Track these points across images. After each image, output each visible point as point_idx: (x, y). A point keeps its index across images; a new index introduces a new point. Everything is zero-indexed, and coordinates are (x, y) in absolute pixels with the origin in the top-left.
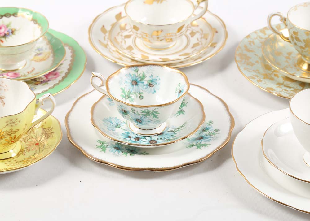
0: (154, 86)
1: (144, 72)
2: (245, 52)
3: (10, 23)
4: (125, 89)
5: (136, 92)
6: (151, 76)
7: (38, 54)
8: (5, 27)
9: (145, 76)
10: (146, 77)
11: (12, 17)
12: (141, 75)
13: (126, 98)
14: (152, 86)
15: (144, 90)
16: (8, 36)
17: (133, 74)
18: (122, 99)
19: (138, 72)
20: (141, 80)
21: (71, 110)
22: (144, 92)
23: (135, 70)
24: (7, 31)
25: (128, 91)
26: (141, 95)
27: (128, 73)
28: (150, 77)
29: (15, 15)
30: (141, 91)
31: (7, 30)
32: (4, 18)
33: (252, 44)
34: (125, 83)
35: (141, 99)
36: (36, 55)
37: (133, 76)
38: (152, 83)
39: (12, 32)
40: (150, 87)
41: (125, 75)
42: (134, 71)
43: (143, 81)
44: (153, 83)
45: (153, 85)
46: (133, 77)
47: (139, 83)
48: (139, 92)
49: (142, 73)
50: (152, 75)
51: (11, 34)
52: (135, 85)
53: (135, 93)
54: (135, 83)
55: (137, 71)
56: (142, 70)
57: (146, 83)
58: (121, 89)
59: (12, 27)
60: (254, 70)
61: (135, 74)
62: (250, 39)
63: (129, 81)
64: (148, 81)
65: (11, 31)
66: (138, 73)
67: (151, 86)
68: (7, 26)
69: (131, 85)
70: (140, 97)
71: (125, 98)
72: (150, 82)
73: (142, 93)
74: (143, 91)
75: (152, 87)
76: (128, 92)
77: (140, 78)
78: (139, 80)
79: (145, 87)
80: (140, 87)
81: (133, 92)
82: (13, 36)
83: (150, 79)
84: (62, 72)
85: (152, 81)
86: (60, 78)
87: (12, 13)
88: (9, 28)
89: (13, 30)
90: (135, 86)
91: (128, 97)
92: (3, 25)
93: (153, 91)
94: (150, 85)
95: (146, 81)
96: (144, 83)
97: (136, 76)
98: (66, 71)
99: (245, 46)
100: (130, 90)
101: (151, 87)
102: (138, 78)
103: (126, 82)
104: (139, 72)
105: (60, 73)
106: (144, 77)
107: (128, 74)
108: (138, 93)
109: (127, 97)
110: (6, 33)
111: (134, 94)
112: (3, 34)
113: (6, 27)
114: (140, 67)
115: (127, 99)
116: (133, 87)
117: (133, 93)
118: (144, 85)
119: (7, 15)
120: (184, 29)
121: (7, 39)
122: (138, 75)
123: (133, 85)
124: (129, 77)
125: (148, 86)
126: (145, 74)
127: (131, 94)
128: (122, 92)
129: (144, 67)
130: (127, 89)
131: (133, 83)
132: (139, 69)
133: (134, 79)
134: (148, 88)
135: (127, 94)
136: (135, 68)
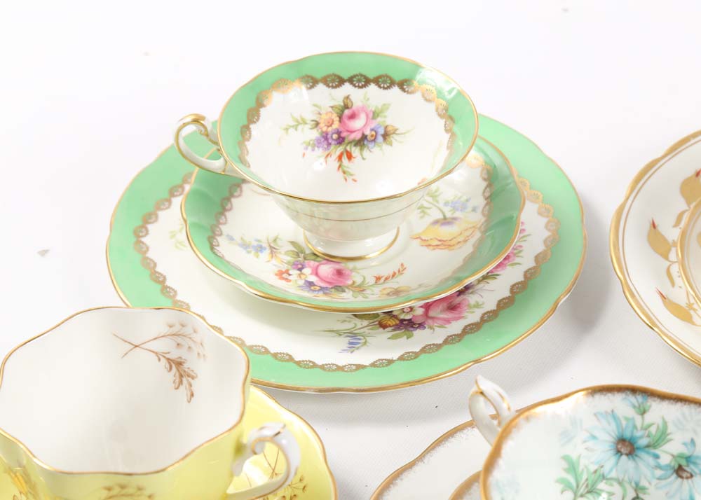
0: (694, 478)
1: (665, 423)
3: (386, 107)
4: (583, 462)
5: (626, 479)
6: (688, 440)
7: (445, 221)
8: (367, 116)
9: (669, 437)
10: (671, 440)
11: (396, 90)
12: (653, 430)
13: (579, 494)
14: (687, 478)
15: (655, 482)
16: (371, 145)
17: (627, 419)
18: (562, 492)
19: (646, 415)
20: (648, 446)
21: (410, 466)
22: (651, 489)
23: (637, 404)
24: (372, 130)
25: (592, 468)
26: (641, 496)
27: (609, 411)
28: (685, 444)
29: (403, 85)
30: (644, 483)
31: (373, 124)
32: (372, 87)
34: (585, 442)
36: (436, 222)
37: (624, 423)
38: (688, 466)
39: (386, 136)
40: (679, 480)
41: (595, 415)
42: (634, 407)
43: (652, 451)
44: (692, 466)
45: (692, 476)
46: (624, 426)
47: (642, 454)
48: (637, 484)
49: (660, 422)
50: (692, 440)
51: (380, 139)
52: (627, 455)
53: (620, 483)
54: (626, 446)
55: (643, 413)
56: (659, 412)
57: (665, 460)
58: (566, 458)
59: (389, 119)
61: (633, 419)
63: (606, 437)
64: (673, 456)
65: (381, 131)
66: (643, 419)
67: (685, 475)
68: (375, 115)
69: (613, 452)
71: (575, 494)
72: (683, 463)
73: (643, 489)
74: (650, 483)
75: (685, 480)
76: (595, 472)
77: (648, 436)
78: (643, 442)
79: (659, 473)
80: (642, 469)
81: (613, 474)
82: (385, 146)
83: (686, 452)
84: (477, 306)
85: (688, 459)
86: (456, 327)
87: (397, 78)
88: (379, 119)
89: (389, 129)
90: (624, 458)
91: (589, 492)
92: (363, 109)
94: (679, 471)
95: (666, 452)
96: (657, 457)
97: (635, 427)
98: (492, 306)
100: (602, 467)
101: (682, 477)
102: (641, 437)
103: (594, 437)
104: (650, 417)
105: (469, 306)
106: (662, 437)
107: (606, 412)
108: (633, 484)
109: (582, 490)
110: (368, 132)
111: (615, 484)
112: (357, 136)
113: (371, 115)
114: (658, 400)
115: (582, 496)
116: (619, 459)
117: (611, 479)
118: (658, 467)
119: (384, 81)
121: (366, 153)
122: (642, 424)
123: (619, 452)
124: (609, 424)
125: (672, 474)
126: (671, 429)
127: (604, 481)
128: (567, 471)
129: (672, 404)
130: (592, 463)
131: (619, 446)
132: (650, 406)
133: (627, 435)
134: (669, 477)
135: (587, 480)
136: (640, 398)
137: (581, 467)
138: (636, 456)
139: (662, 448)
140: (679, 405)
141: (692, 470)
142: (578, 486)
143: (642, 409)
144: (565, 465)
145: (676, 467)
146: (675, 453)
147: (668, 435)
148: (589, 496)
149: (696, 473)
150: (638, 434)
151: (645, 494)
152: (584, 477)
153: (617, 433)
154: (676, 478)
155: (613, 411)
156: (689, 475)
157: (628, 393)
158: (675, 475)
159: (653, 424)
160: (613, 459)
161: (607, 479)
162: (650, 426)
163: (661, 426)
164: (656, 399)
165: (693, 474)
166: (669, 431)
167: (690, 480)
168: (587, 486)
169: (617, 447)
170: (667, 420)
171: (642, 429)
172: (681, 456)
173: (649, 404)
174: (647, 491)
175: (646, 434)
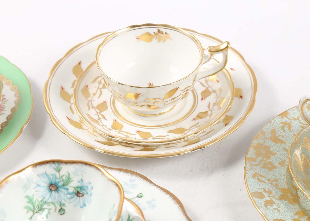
1: (69, 174)
2: (269, 143)
4: (35, 198)
5: (56, 201)
6: (80, 180)
9: (71, 180)
10: (72, 181)
12: (64, 178)
13: (35, 212)
14: (82, 196)
15: (68, 200)
17: (52, 175)
18: (27, 212)
19: (60, 172)
20: (63, 185)
22: (67, 204)
23: (56, 168)
25: (40, 199)
26: (63, 208)
28: (78, 182)
30: (63, 202)
33: (286, 128)
34: (35, 188)
35: (62, 214)
37: (51, 177)
38: (81, 191)
40: (78, 198)
41: (38, 175)
42: (55, 169)
43: (66, 187)
44: (83, 191)
46: (51, 178)
47: (61, 189)
48: (60, 203)
50: (82, 180)
52: (54, 191)
53: (53, 204)
54: (53, 187)
56: (65, 169)
57: (71, 190)
58: (27, 197)
60: (269, 180)
61: (55, 175)
62: (285, 119)
63: (44, 184)
64: (74, 188)
66: (59, 174)
67: (80, 195)
69: (48, 191)
70: (60, 211)
71: (33, 212)
72: (79, 190)
73: (64, 204)
74: (66, 202)
75: (81, 198)
76: (41, 201)
77: (63, 181)
78: (61, 184)
79: (69, 196)
80: (63, 195)
81: (50, 200)
83: (79, 185)
85: (81, 188)
90: (53, 192)
91: (39, 210)
93: (82, 204)
94: (78, 194)
95: (72, 187)
96: (67, 189)
97: (56, 178)
99: (273, 132)
100: (44, 198)
101: (79, 196)
102: (60, 182)
103: (39, 185)
104: (62, 173)
106: (69, 180)
107: (43, 173)
108: (59, 203)
109: (36, 210)
111: (51, 204)
114: (65, 164)
115: (37, 212)
116: (51, 193)
117: (49, 203)
118: (69, 194)
120: (178, 93)
122: (59, 176)
123: (51, 190)
124: (45, 178)
125: (75, 196)
126: (72, 176)
127: (46, 204)
128: (28, 202)
129: (71, 165)
130: (39, 197)
131: (51, 188)
132: (62, 167)
133: (53, 182)
134: (74, 197)
135: (38, 205)
136: (57, 165)
137: (35, 199)
138: (58, 190)
139: (69, 185)
140: (74, 165)
141: (83, 192)
142: (34, 208)
143: (58, 169)
144: (27, 200)
145: (76, 192)
146: (75, 186)
147: (71, 178)
148: (40, 212)
149: (85, 194)
150: (57, 181)
151: (64, 207)
152: (37, 204)
153: (49, 182)
154: (77, 197)
155: (46, 172)
156: (82, 195)
157: (51, 163)
158: (76, 196)
159: (64, 175)
160: (49, 194)
161: (47, 203)
162: (62, 176)
163: (67, 175)
164: (63, 164)
165: (84, 194)
166: (71, 177)
167: (83, 197)
168: (38, 208)
169: (50, 188)
170: (69, 172)
171: (59, 178)
172: (77, 187)
173: (61, 167)
174: (65, 205)
175: (62, 180)
